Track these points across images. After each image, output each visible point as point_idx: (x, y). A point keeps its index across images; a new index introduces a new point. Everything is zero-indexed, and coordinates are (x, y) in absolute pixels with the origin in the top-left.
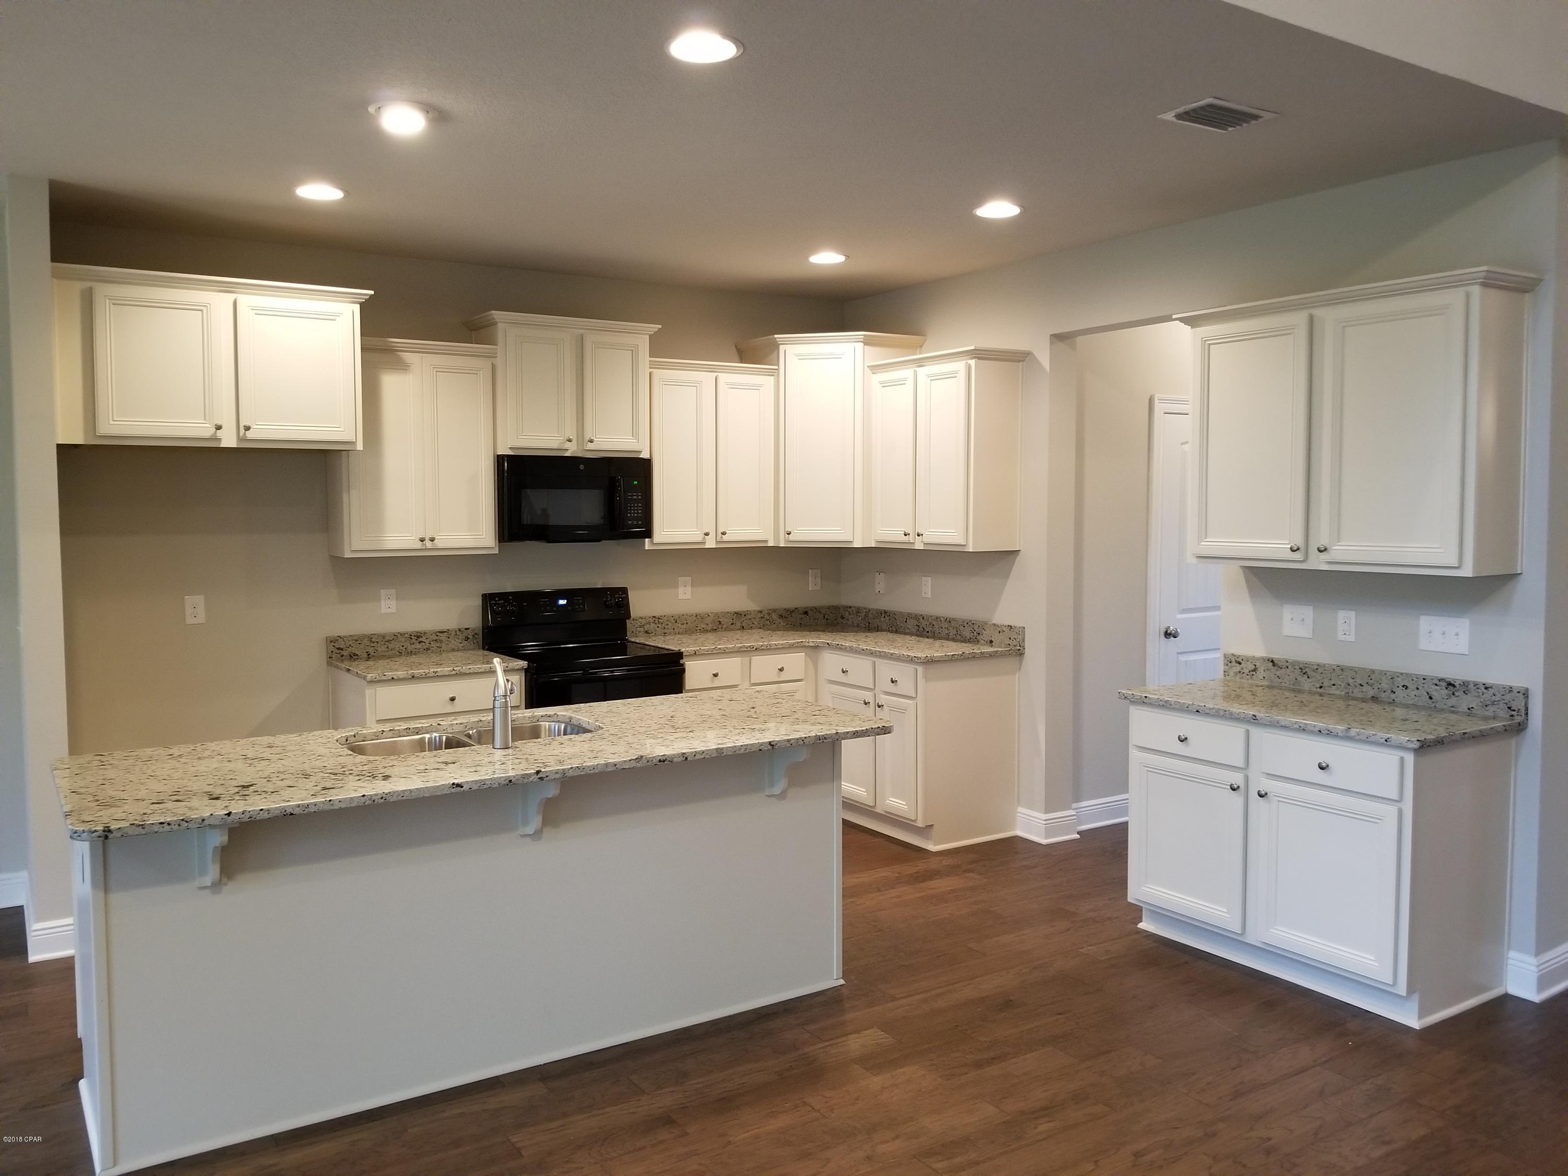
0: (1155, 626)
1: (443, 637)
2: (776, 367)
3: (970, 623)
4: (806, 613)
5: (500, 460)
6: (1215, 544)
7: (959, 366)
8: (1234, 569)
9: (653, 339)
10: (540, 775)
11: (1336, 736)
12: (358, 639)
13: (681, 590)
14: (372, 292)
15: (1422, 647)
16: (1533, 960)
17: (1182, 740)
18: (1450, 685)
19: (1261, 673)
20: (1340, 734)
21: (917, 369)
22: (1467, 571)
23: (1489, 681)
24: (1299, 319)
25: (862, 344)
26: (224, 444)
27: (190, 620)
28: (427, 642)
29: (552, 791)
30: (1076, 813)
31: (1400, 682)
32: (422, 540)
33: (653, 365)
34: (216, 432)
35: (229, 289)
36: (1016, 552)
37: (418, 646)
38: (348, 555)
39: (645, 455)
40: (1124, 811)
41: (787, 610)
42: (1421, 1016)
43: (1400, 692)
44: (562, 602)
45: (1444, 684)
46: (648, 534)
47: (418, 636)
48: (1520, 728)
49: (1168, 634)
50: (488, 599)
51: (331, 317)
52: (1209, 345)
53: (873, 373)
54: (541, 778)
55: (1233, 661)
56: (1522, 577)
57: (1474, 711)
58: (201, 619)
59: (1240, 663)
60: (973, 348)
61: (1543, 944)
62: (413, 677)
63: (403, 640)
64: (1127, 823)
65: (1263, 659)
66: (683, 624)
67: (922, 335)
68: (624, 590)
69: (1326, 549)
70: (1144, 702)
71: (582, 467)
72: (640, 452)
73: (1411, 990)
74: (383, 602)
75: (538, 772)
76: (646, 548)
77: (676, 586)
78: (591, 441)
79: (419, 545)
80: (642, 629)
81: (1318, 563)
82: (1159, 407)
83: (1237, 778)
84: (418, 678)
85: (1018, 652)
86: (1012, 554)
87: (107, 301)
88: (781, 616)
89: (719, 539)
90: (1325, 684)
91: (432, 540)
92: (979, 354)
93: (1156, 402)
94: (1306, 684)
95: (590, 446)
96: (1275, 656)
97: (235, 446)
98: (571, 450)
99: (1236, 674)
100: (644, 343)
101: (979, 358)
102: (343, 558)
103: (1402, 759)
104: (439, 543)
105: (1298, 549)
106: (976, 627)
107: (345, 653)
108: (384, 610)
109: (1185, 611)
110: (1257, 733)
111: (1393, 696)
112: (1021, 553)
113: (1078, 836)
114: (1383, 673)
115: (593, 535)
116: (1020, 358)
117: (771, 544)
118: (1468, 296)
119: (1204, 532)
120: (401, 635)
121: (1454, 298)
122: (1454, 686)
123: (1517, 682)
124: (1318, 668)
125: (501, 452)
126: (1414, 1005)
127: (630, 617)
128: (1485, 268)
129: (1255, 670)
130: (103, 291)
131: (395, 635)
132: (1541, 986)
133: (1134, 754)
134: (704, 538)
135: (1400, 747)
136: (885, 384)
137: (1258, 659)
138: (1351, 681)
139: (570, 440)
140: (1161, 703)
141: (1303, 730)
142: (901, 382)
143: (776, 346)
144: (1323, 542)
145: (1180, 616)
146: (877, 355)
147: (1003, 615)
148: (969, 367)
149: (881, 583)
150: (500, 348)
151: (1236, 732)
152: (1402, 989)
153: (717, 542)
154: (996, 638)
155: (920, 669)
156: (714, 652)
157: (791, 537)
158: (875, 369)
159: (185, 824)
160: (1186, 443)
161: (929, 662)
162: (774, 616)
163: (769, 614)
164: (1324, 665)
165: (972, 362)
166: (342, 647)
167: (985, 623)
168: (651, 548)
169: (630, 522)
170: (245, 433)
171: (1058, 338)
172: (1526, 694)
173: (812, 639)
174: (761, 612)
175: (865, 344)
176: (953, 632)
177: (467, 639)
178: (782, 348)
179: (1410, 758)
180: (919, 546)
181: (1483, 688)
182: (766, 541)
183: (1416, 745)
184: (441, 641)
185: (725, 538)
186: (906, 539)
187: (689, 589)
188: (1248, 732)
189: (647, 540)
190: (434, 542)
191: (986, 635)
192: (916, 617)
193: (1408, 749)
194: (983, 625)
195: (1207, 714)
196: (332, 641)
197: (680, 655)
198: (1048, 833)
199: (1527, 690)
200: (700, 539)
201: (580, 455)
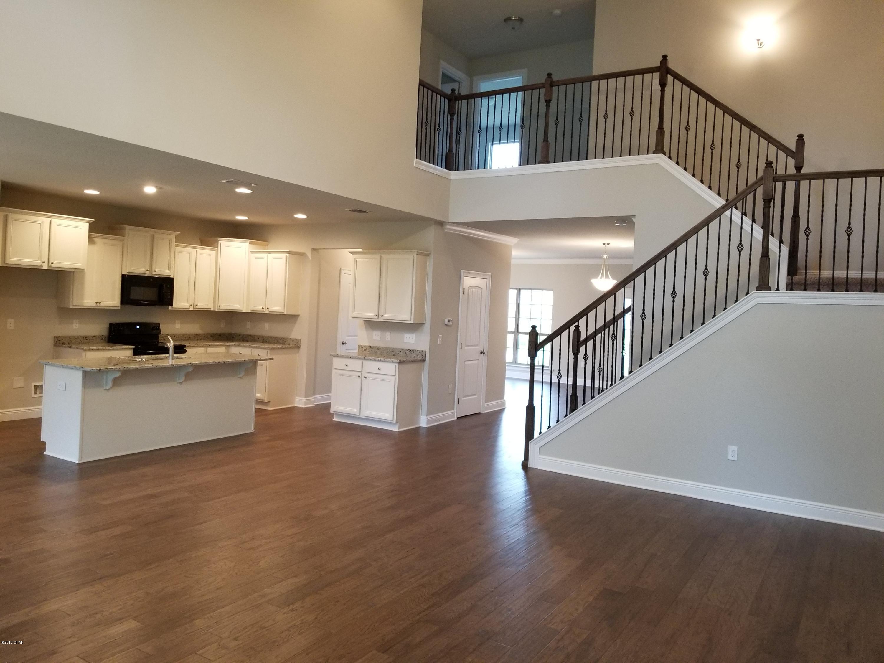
0: (340, 341)
1: (94, 338)
2: (217, 248)
3: (282, 338)
4: (220, 335)
5: (123, 276)
6: (356, 314)
7: (284, 255)
8: (361, 321)
9: (177, 237)
10: (191, 364)
11: (382, 361)
12: (66, 338)
13: (176, 325)
14: (94, 220)
15: (405, 341)
16: (426, 417)
17: (347, 365)
18: (410, 351)
19: (367, 350)
20: (383, 360)
21: (269, 254)
22: (412, 322)
23: (418, 350)
24: (378, 257)
25: (248, 244)
26: (43, 268)
27: (9, 328)
28: (89, 339)
29: (191, 369)
30: (314, 398)
31: (400, 350)
32: (97, 303)
33: (176, 246)
34: (42, 264)
35: (48, 217)
36: (299, 315)
37: (86, 341)
38: (71, 307)
39: (172, 277)
40: (329, 398)
41: (213, 334)
42: (399, 429)
43: (400, 353)
44: (138, 327)
45: (409, 351)
46: (172, 304)
47: (86, 338)
48: (424, 360)
49: (343, 343)
50: (111, 325)
51: (80, 228)
52: (356, 260)
53: (252, 253)
54: (191, 365)
55: (361, 347)
56: (426, 324)
57: (415, 357)
58: (12, 328)
59: (362, 347)
60: (288, 251)
61: (429, 413)
62: (98, 349)
63: (81, 338)
64: (330, 403)
65: (368, 346)
66: (177, 337)
67: (267, 242)
68: (159, 324)
69: (383, 316)
70: (337, 356)
71: (151, 280)
72: (170, 275)
73: (397, 422)
74: (74, 325)
75: (190, 363)
76: (170, 309)
77: (175, 323)
78: (155, 271)
79: (95, 305)
80: (162, 339)
81: (381, 319)
82: (343, 272)
83: (359, 374)
84: (100, 350)
85: (298, 347)
86: (297, 316)
87: (12, 219)
88: (211, 336)
89: (194, 307)
90: (383, 352)
91: (100, 303)
92: (290, 253)
93: (342, 270)
94: (378, 352)
95: (154, 273)
96: (371, 345)
97: (47, 269)
98: (148, 274)
99: (361, 351)
100: (173, 238)
101: (290, 254)
102: (69, 308)
103: (396, 366)
104: (102, 304)
105: (376, 316)
106: (284, 339)
107: (61, 342)
108: (74, 327)
109: (349, 336)
110: (365, 362)
111: (398, 354)
112: (300, 316)
113: (314, 405)
114: (396, 349)
115: (151, 303)
116: (302, 255)
117: (212, 310)
118: (414, 256)
119: (354, 311)
120: (80, 336)
121: (411, 257)
122: (411, 351)
123: (424, 350)
124: (381, 348)
125: (124, 273)
126: (397, 426)
127: (161, 334)
128: (417, 251)
129: (366, 349)
130: (11, 216)
131: (78, 337)
132: (427, 424)
133: (334, 372)
134: (190, 307)
135: (395, 363)
136: (256, 258)
137: (367, 346)
138: (389, 351)
139: (148, 271)
140: (342, 356)
141: (375, 360)
142: (262, 258)
143: (217, 241)
144: (382, 314)
145: (347, 338)
146: (253, 248)
147: (294, 335)
148: (287, 256)
149: (249, 325)
150: (126, 237)
151: (359, 362)
152: (395, 422)
153: (194, 308)
154: (291, 343)
155: (269, 351)
156: (196, 346)
157: (220, 308)
158: (252, 252)
159: (115, 369)
160: (350, 283)
161: (271, 349)
162: (209, 336)
163: (207, 335)
164: (383, 347)
165: (288, 255)
166: (60, 340)
167: (287, 338)
168: (172, 309)
169: (166, 300)
170: (51, 265)
171: (314, 250)
172: (426, 352)
173: (228, 343)
174: (204, 334)
175: (250, 243)
176: (276, 341)
177: (102, 339)
178: (219, 242)
179: (397, 365)
180: (267, 312)
181: (417, 351)
182: (210, 309)
183: (398, 362)
184: (93, 339)
185: (197, 307)
186: (263, 310)
187: (179, 325)
188: (362, 362)
189: (170, 306)
190: (101, 304)
191: (288, 342)
192: (262, 337)
193: (397, 363)
194: (287, 339)
195: (353, 358)
196: (55, 338)
197: (185, 346)
198: (306, 404)
199: (426, 351)
200: (188, 307)
201: (150, 276)
